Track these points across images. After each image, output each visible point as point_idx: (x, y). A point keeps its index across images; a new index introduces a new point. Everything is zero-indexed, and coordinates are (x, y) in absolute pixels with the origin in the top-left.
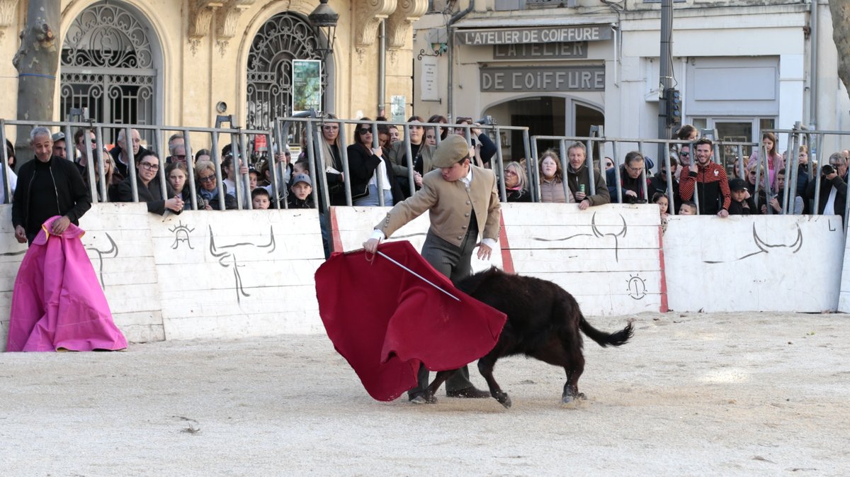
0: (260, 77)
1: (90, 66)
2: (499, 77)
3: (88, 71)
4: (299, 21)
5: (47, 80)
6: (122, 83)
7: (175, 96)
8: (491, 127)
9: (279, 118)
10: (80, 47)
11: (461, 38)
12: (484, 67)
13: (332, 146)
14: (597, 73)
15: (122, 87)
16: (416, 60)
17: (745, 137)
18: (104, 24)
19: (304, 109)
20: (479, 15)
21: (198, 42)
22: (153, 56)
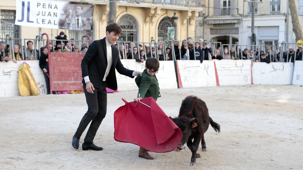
0: (160, 31)
2: (215, 31)
4: (169, 19)
6: (130, 33)
7: (142, 36)
8: (212, 42)
9: (165, 40)
10: (121, 25)
11: (206, 22)
12: (211, 29)
14: (237, 30)
16: (196, 28)
17: (271, 45)
18: (126, 20)
19: (170, 38)
20: (210, 17)
21: (147, 23)
22: (137, 27)
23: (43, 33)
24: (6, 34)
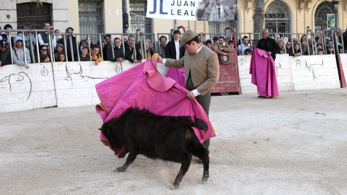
0: (318, 19)
1: (272, 18)
3: (272, 19)
4: (328, 4)
5: (261, 22)
6: (281, 22)
7: (295, 25)
9: (324, 30)
10: (269, 13)
13: (339, 37)
15: (281, 23)
18: (276, 7)
19: (330, 27)
21: (301, 10)
22: (289, 15)
23: (179, 26)
24: (136, 28)
